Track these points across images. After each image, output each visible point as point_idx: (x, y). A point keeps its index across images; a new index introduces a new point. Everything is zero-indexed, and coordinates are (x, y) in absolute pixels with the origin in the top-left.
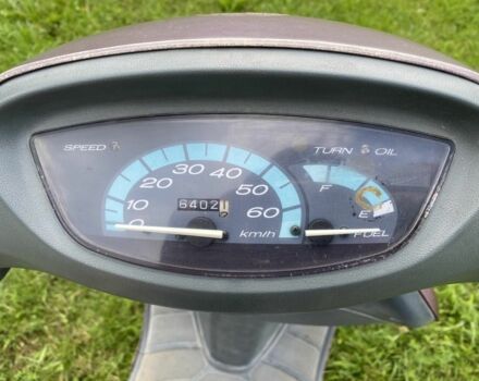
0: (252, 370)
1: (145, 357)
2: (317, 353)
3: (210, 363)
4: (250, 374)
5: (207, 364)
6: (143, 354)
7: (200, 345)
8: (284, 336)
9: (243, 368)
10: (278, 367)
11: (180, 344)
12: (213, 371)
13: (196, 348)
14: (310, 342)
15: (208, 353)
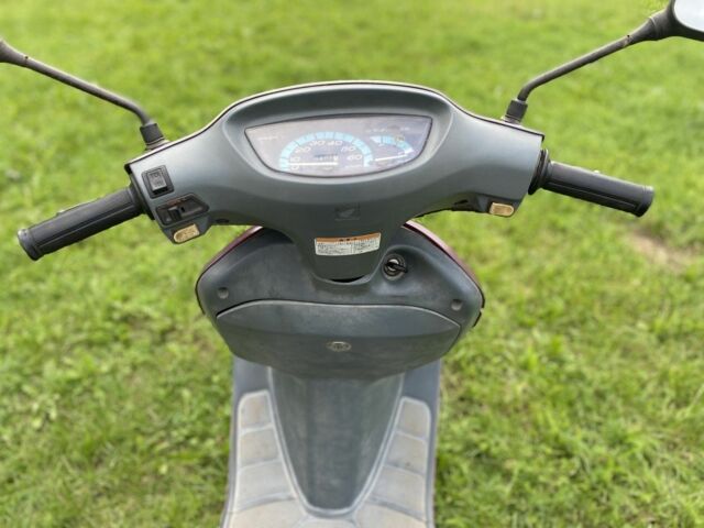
0: (356, 512)
1: (234, 516)
2: (423, 481)
3: (309, 511)
4: (354, 516)
5: (305, 513)
6: (231, 513)
7: (295, 495)
8: (384, 468)
9: (345, 510)
10: (384, 504)
11: (272, 496)
12: (313, 520)
13: (290, 499)
14: (414, 470)
15: (305, 501)
